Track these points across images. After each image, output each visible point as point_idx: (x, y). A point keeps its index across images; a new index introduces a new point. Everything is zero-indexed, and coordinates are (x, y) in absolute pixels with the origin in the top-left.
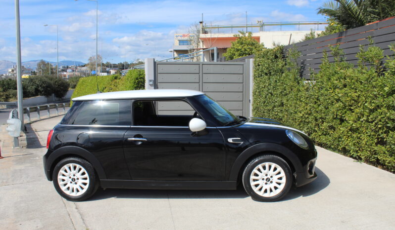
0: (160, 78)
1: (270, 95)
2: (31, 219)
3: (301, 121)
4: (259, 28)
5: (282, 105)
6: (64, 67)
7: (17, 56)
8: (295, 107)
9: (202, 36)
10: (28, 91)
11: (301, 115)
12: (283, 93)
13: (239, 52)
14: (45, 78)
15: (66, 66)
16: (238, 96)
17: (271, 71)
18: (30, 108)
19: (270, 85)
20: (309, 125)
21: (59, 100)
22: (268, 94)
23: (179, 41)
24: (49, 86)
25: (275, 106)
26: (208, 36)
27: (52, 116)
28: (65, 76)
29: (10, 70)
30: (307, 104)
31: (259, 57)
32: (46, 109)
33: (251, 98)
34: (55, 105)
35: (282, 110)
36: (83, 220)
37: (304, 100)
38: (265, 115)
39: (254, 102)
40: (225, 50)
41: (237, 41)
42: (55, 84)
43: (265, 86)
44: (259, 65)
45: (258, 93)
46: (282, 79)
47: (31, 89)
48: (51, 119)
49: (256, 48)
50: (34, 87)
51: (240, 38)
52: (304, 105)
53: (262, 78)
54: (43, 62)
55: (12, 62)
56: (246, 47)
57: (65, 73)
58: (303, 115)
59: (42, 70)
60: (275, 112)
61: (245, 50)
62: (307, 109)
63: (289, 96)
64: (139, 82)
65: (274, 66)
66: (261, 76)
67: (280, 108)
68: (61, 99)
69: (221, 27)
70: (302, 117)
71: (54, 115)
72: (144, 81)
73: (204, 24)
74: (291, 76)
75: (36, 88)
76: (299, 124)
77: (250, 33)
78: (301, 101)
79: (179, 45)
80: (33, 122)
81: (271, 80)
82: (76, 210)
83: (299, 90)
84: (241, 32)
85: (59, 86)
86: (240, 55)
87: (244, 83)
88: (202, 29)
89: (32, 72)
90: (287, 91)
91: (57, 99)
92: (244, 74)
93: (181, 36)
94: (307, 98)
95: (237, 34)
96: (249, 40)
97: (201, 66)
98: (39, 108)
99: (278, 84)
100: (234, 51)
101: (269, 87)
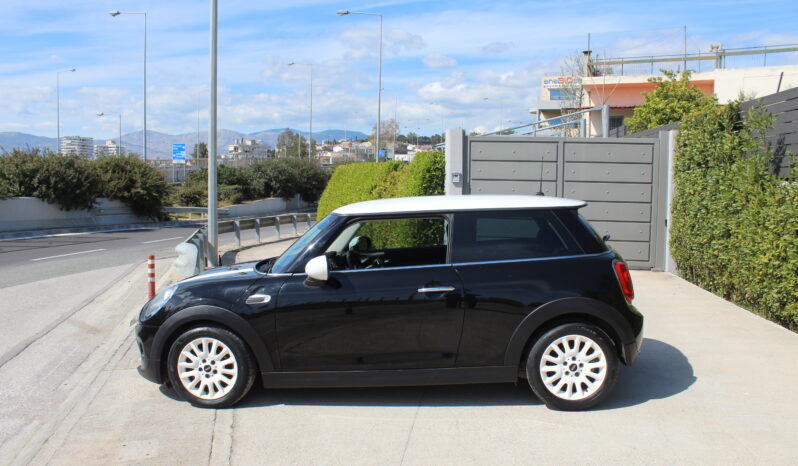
0: (476, 170)
1: (703, 211)
2: (146, 439)
3: (766, 275)
4: (714, 61)
5: (728, 234)
6: (329, 143)
7: (209, 125)
8: (753, 241)
9: (588, 80)
10: (252, 187)
11: (766, 261)
12: (731, 209)
13: (659, 115)
14: (284, 164)
15: (332, 141)
16: (641, 211)
17: (709, 158)
18: (241, 222)
19: (704, 189)
20: (782, 285)
21: (309, 207)
22: (699, 210)
23: (550, 90)
24: (291, 179)
25: (713, 238)
26: (598, 81)
27: (283, 237)
28: (328, 159)
29: (232, 148)
30: (779, 235)
31: (686, 128)
32: (272, 224)
33: (669, 217)
34: (306, 216)
35: (727, 247)
36: (231, 451)
37: (772, 227)
38: (693, 254)
39: (674, 224)
40: (630, 110)
41: (655, 91)
42: (301, 175)
43: (695, 191)
44: (685, 145)
45: (682, 207)
46: (730, 176)
47: (258, 184)
48: (279, 244)
49: (697, 105)
50: (262, 181)
51: (662, 85)
52: (771, 236)
53: (690, 174)
54: (289, 133)
55: (237, 133)
56: (675, 104)
57: (329, 154)
58: (770, 260)
59: (287, 148)
60: (714, 250)
61: (673, 111)
62: (777, 246)
63: (743, 215)
64: (432, 178)
65: (715, 148)
66: (689, 169)
67: (722, 241)
68: (312, 205)
69: (628, 62)
70: (767, 264)
71: (288, 236)
72: (443, 176)
73: (593, 56)
74: (749, 172)
75: (266, 183)
76: (762, 281)
77: (687, 73)
78: (767, 228)
79: (551, 99)
80: (244, 249)
81: (708, 178)
82: (229, 430)
83: (763, 204)
84: (666, 73)
85: (309, 178)
86: (661, 121)
87: (654, 184)
88: (589, 66)
89: (269, 151)
90: (737, 206)
91: (305, 204)
92: (654, 163)
93: (555, 82)
94: (781, 221)
95: (656, 77)
96: (683, 88)
97: (561, 145)
98: (258, 221)
99: (722, 188)
100: (648, 113)
101: (703, 193)
